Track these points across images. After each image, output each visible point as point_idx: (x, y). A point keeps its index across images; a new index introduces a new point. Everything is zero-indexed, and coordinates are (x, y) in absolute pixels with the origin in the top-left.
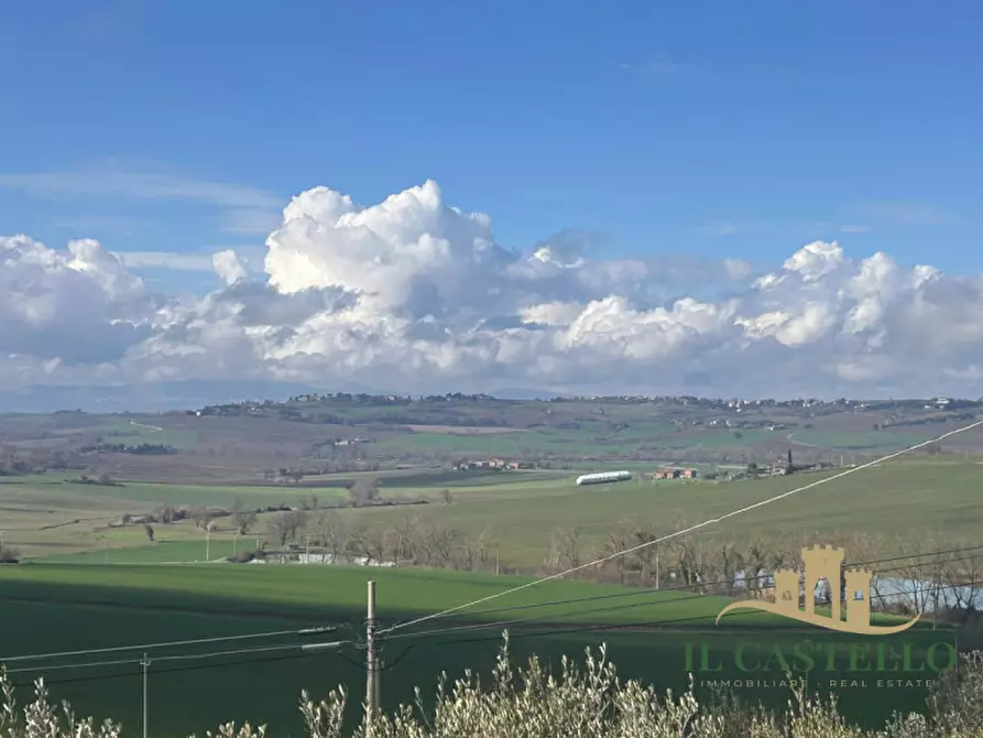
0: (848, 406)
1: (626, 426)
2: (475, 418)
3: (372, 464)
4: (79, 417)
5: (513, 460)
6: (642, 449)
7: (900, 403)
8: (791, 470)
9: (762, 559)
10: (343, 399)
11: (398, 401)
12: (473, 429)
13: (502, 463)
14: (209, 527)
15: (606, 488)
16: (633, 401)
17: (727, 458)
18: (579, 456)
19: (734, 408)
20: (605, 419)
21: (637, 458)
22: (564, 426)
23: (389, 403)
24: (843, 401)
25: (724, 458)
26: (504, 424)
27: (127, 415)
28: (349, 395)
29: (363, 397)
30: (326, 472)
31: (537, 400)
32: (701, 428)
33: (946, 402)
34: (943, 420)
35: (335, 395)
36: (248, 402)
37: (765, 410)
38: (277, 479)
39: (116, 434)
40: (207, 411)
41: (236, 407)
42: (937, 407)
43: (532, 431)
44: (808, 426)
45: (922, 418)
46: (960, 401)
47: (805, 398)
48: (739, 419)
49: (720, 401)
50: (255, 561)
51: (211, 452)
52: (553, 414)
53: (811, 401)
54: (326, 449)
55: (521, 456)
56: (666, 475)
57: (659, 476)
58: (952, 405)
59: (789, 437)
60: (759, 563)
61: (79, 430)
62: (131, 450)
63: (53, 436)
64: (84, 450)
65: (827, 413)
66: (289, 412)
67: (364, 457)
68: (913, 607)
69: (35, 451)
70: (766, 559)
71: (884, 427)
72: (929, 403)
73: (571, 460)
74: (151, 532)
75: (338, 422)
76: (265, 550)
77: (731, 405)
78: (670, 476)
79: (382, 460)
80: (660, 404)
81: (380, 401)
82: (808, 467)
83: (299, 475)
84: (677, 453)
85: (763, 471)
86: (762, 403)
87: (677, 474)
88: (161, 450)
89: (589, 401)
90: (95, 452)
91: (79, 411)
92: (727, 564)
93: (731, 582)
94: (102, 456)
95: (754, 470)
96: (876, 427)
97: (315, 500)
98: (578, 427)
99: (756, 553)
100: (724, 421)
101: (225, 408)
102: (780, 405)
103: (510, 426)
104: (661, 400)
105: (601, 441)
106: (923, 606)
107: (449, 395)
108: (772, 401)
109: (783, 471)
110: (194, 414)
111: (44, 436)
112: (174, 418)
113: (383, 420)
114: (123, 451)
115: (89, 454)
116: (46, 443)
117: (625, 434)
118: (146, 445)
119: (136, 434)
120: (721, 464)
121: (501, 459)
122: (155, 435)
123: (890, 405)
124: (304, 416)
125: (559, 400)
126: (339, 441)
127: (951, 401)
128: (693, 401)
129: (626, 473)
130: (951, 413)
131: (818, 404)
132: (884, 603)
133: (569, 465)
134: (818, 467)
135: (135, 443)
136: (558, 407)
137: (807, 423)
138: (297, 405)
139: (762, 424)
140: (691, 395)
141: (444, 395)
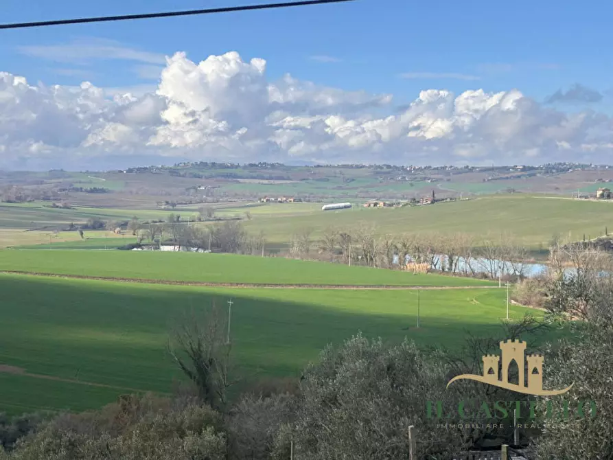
0: (470, 169)
1: (353, 180)
2: (273, 175)
3: (215, 199)
4: (61, 173)
5: (291, 197)
6: (360, 192)
7: (498, 168)
8: (433, 202)
9: (408, 249)
10: (204, 165)
11: (232, 166)
12: (272, 181)
13: (285, 199)
14: (116, 231)
15: (337, 212)
16: (358, 167)
17: (405, 197)
18: (326, 196)
19: (411, 171)
20: (342, 176)
21: (356, 196)
22: (321, 180)
23: (228, 167)
24: (467, 167)
25: (404, 196)
26: (289, 179)
27: (87, 173)
28: (206, 163)
29: (214, 164)
30: (191, 203)
31: (306, 166)
32: (392, 181)
33: (521, 167)
34: (519, 177)
35: (199, 163)
36: (152, 166)
37: (426, 171)
38: (163, 207)
39: (80, 182)
40: (130, 171)
41: (146, 168)
42: (517, 170)
43: (304, 182)
44: (448, 180)
45: (508, 176)
46: (529, 167)
47: (448, 166)
48: (413, 177)
49: (403, 167)
50: (135, 249)
51: (131, 192)
52: (314, 174)
53: (451, 167)
54: (192, 191)
55: (296, 195)
56: (370, 205)
57: (365, 205)
58: (524, 169)
59: (439, 185)
60: (405, 250)
61: (61, 180)
62: (87, 191)
63: (46, 183)
64: (61, 190)
65: (460, 173)
66: (173, 172)
67: (212, 196)
68: (490, 274)
69: (33, 191)
70: (410, 248)
71: (489, 180)
72: (513, 168)
73: (323, 198)
74: (82, 234)
75: (200, 177)
76: (141, 244)
77: (408, 169)
78: (372, 205)
79: (222, 197)
80: (372, 168)
81: (223, 166)
82: (443, 200)
83: (174, 205)
84: (378, 195)
85: (418, 202)
86: (425, 168)
87: (375, 204)
88: (103, 191)
89: (334, 167)
90: (67, 191)
91: (62, 170)
92: (388, 251)
93: (391, 260)
94: (70, 194)
95: (414, 201)
96: (484, 180)
97: (179, 217)
98: (328, 180)
99: (404, 245)
100: (405, 178)
101: (139, 169)
102: (435, 169)
103: (291, 180)
104: (372, 166)
105: (340, 188)
106: (495, 274)
107: (260, 163)
108: (430, 167)
109: (429, 202)
110: (122, 172)
111: (42, 183)
112: (111, 175)
113: (223, 176)
114: (82, 191)
115: (63, 192)
116: (41, 187)
117: (352, 184)
118: (95, 188)
119: (91, 182)
120: (402, 199)
121: (284, 197)
122: (101, 183)
123: (492, 169)
124: (182, 173)
125: (318, 166)
126: (200, 187)
127: (524, 167)
128: (389, 167)
129: (348, 204)
130: (523, 173)
131: (455, 169)
132: (473, 273)
133: (321, 200)
134: (448, 200)
135: (88, 187)
136: (317, 170)
137: (448, 178)
138: (178, 168)
139: (425, 178)
140: (387, 164)
141: (257, 163)
